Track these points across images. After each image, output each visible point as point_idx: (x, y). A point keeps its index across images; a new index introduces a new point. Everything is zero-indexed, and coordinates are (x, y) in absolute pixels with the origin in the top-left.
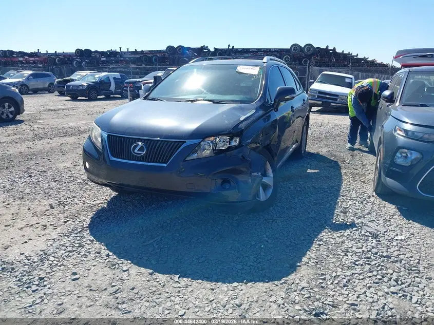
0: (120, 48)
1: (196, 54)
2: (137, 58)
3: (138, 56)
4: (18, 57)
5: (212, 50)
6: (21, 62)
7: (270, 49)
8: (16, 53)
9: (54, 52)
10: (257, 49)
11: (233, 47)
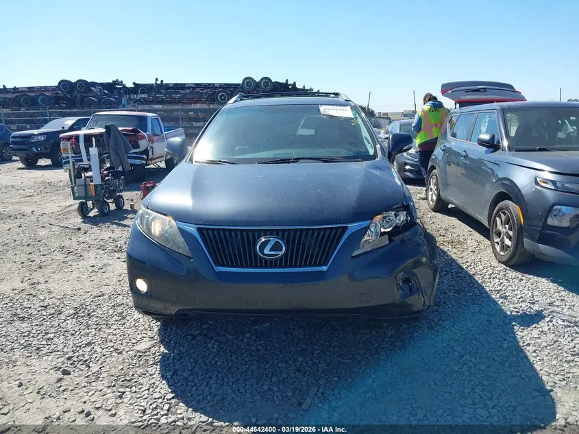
1: (106, 92)
2: (10, 99)
3: (9, 96)
7: (214, 84)
10: (195, 84)
11: (162, 81)
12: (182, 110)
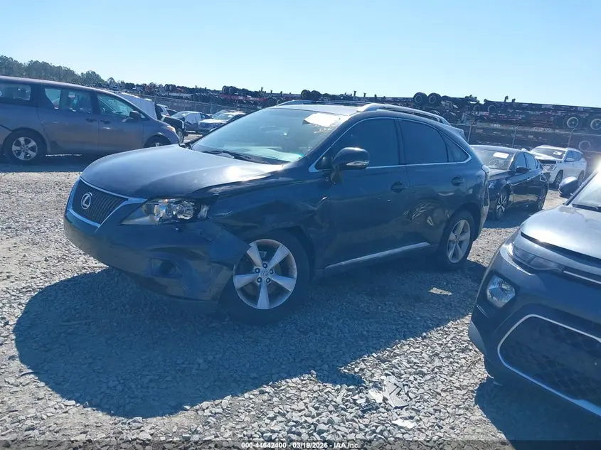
0: (355, 92)
1: (455, 106)
4: (240, 95)
5: (482, 102)
6: (241, 102)
8: (240, 90)
9: (280, 93)
11: (514, 100)
12: (518, 132)
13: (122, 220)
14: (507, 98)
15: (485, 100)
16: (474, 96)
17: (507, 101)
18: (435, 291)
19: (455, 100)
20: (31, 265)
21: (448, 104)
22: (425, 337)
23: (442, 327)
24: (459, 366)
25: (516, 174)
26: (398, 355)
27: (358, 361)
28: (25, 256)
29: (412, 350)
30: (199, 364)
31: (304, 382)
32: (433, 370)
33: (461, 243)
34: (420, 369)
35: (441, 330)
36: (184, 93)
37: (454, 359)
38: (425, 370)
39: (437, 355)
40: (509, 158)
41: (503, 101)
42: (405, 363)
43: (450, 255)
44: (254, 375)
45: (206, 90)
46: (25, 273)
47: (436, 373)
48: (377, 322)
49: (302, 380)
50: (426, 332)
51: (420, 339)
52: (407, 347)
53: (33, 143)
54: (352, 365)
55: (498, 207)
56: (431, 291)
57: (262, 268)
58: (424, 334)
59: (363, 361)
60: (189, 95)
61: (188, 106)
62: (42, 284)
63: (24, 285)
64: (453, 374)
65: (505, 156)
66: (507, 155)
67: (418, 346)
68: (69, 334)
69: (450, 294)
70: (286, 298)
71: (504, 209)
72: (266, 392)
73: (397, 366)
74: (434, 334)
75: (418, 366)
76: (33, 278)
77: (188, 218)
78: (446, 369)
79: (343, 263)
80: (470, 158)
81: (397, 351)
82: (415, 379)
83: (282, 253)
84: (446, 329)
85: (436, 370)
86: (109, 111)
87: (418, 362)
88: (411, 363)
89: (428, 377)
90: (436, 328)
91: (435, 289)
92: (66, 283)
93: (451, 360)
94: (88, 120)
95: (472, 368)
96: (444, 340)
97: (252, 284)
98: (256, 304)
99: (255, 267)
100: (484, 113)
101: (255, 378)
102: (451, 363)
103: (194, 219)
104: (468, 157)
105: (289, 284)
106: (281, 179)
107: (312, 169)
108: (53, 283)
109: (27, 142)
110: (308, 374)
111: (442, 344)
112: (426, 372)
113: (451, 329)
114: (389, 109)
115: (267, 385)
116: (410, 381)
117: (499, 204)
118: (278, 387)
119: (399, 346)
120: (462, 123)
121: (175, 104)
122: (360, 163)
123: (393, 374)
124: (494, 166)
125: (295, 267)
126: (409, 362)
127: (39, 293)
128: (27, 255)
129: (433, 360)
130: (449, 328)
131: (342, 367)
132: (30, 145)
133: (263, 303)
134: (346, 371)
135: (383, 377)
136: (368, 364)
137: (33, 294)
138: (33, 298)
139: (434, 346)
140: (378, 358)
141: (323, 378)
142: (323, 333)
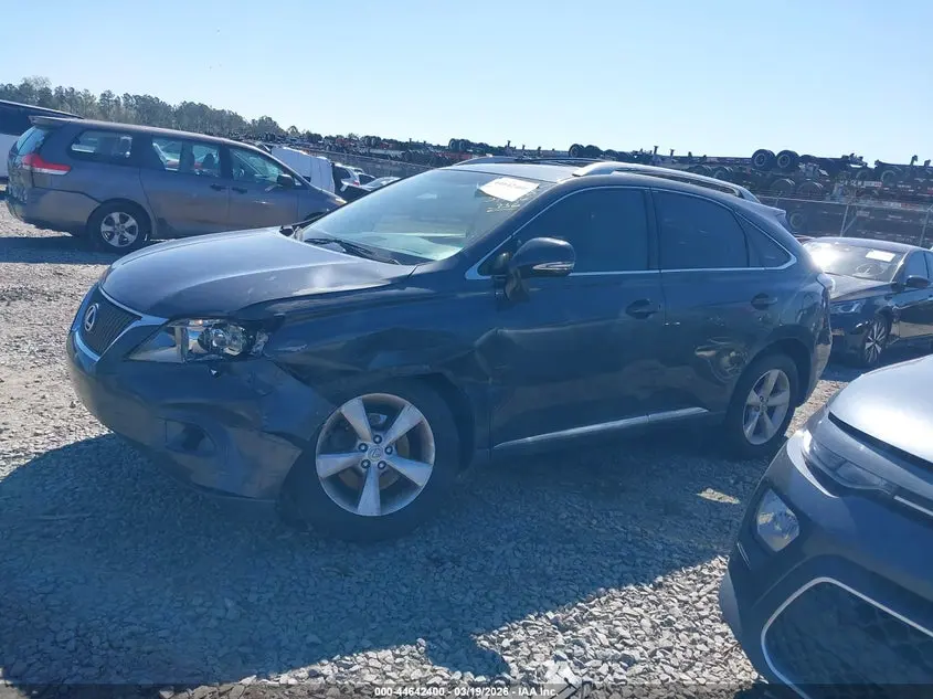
0: (656, 148)
1: (824, 173)
4: (475, 152)
5: (872, 165)
9: (536, 148)
13: (129, 353)
14: (915, 158)
15: (877, 162)
16: (857, 155)
17: (915, 163)
18: (710, 494)
19: (823, 162)
20: (46, 414)
21: (812, 168)
22: (660, 585)
23: (699, 567)
24: (707, 650)
25: (907, 289)
26: (595, 618)
27: (516, 626)
28: (44, 397)
29: (627, 609)
30: (227, 610)
31: (398, 660)
32: (653, 654)
33: (771, 411)
34: (627, 652)
35: (694, 572)
36: (392, 149)
37: (701, 634)
38: (635, 654)
39: (670, 623)
40: (895, 261)
41: (909, 163)
42: (602, 637)
43: (748, 430)
44: (312, 638)
45: (424, 145)
46: (30, 426)
47: (658, 661)
48: (579, 550)
49: (396, 656)
50: (664, 576)
51: (648, 588)
52: (619, 603)
53: (132, 222)
54: (501, 632)
55: (868, 345)
56: (703, 495)
57: (371, 444)
58: (660, 579)
59: (525, 626)
60: (399, 153)
61: (397, 169)
62: (43, 446)
63: (17, 446)
64: (691, 666)
65: (888, 257)
66: (893, 255)
67: (639, 602)
68: (44, 537)
69: (735, 501)
70: (412, 498)
71: (879, 349)
72: (322, 675)
73: (583, 641)
74: (679, 580)
75: (626, 644)
76: (36, 435)
77: (236, 353)
78: (679, 654)
79: (529, 439)
80: (793, 261)
81: (596, 611)
82: (611, 671)
83: (409, 418)
84: (706, 572)
85: (659, 655)
86: (250, 174)
87: (628, 635)
88: (613, 636)
89: (638, 668)
90: (686, 567)
91: (710, 491)
92: (83, 446)
93: (696, 636)
94: (213, 187)
95: (731, 657)
96: (694, 594)
97: (353, 469)
98: (357, 506)
99: (359, 442)
100: (873, 184)
101: (313, 645)
102: (694, 642)
103: (244, 355)
104: (789, 258)
105: (419, 474)
106: (409, 290)
107: (472, 274)
108: (63, 444)
109: (124, 219)
110: (411, 645)
111: (686, 602)
112: (637, 657)
113: (715, 573)
114: (636, 171)
115: (330, 660)
116: (599, 674)
117: (869, 341)
118: (348, 667)
119: (603, 599)
120: (833, 199)
121: (379, 166)
122: (558, 266)
123: (570, 656)
124: (865, 275)
125: (433, 444)
126: (610, 635)
127: (35, 460)
128: (47, 396)
129: (658, 635)
130: (711, 569)
131: (479, 635)
132: (127, 225)
133: (369, 504)
134: (486, 643)
135: (550, 663)
136: (532, 632)
137: (23, 462)
138: (21, 468)
139: (670, 604)
140: (555, 622)
141: (435, 656)
142: (471, 566)
